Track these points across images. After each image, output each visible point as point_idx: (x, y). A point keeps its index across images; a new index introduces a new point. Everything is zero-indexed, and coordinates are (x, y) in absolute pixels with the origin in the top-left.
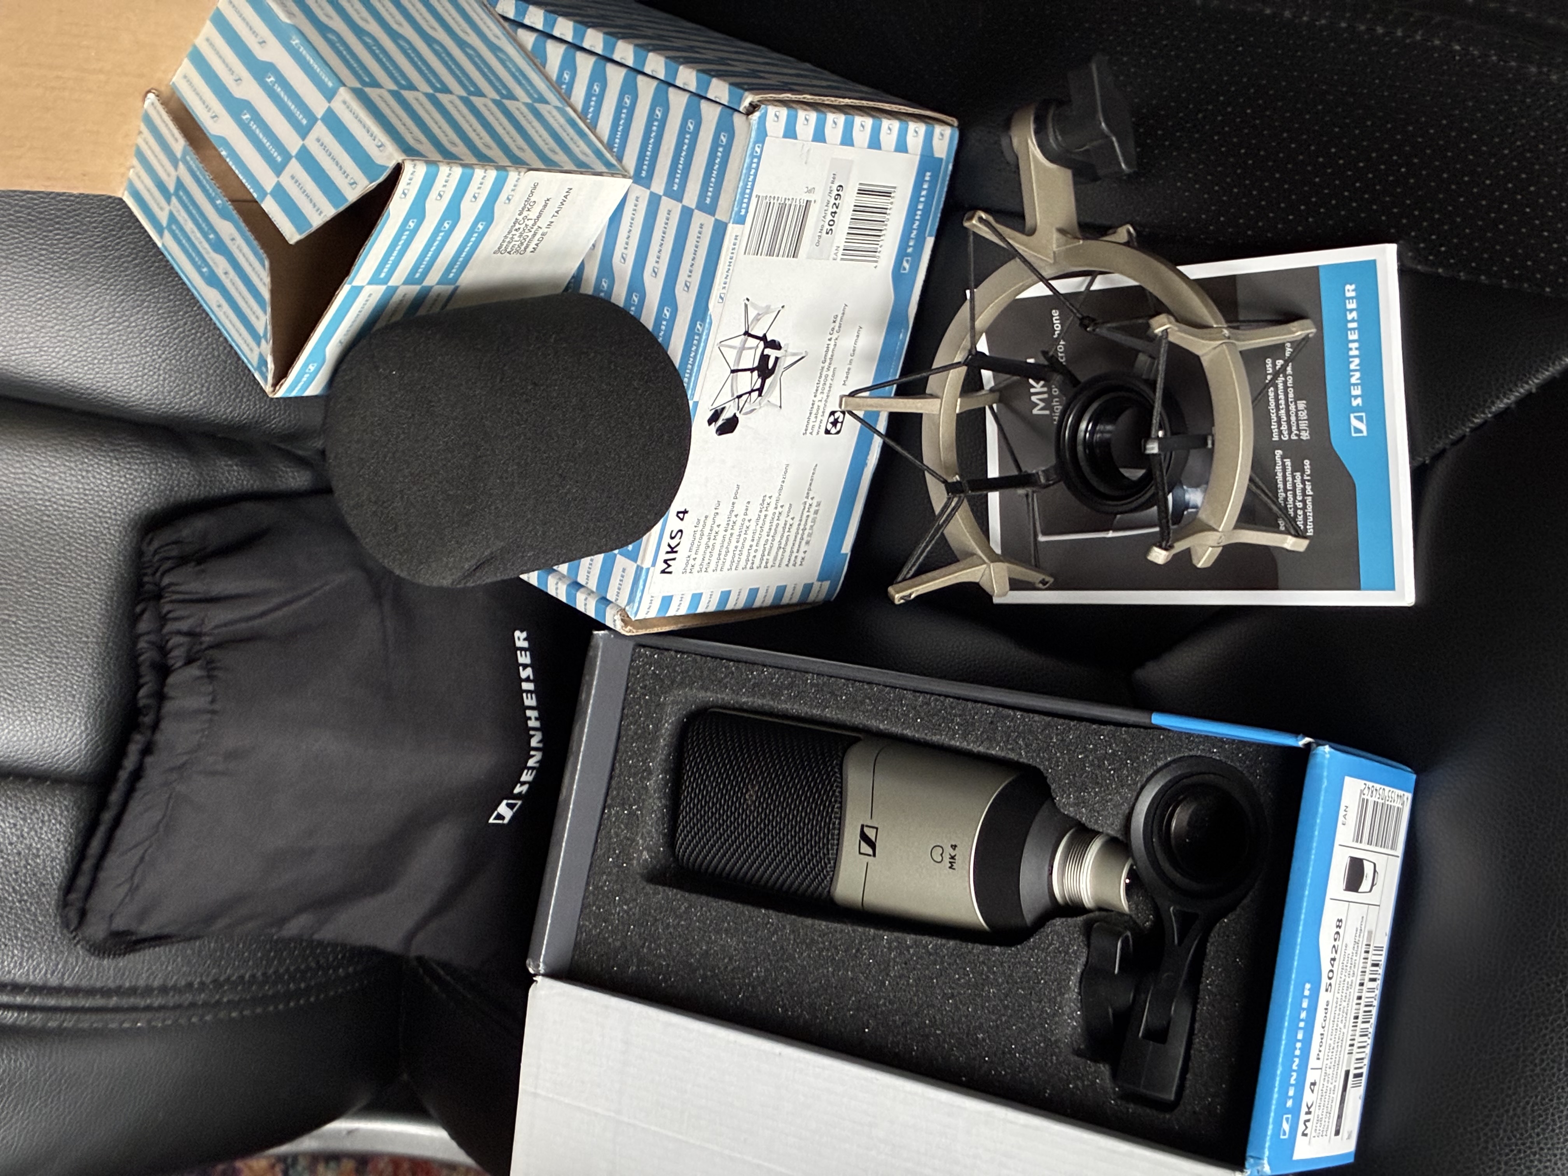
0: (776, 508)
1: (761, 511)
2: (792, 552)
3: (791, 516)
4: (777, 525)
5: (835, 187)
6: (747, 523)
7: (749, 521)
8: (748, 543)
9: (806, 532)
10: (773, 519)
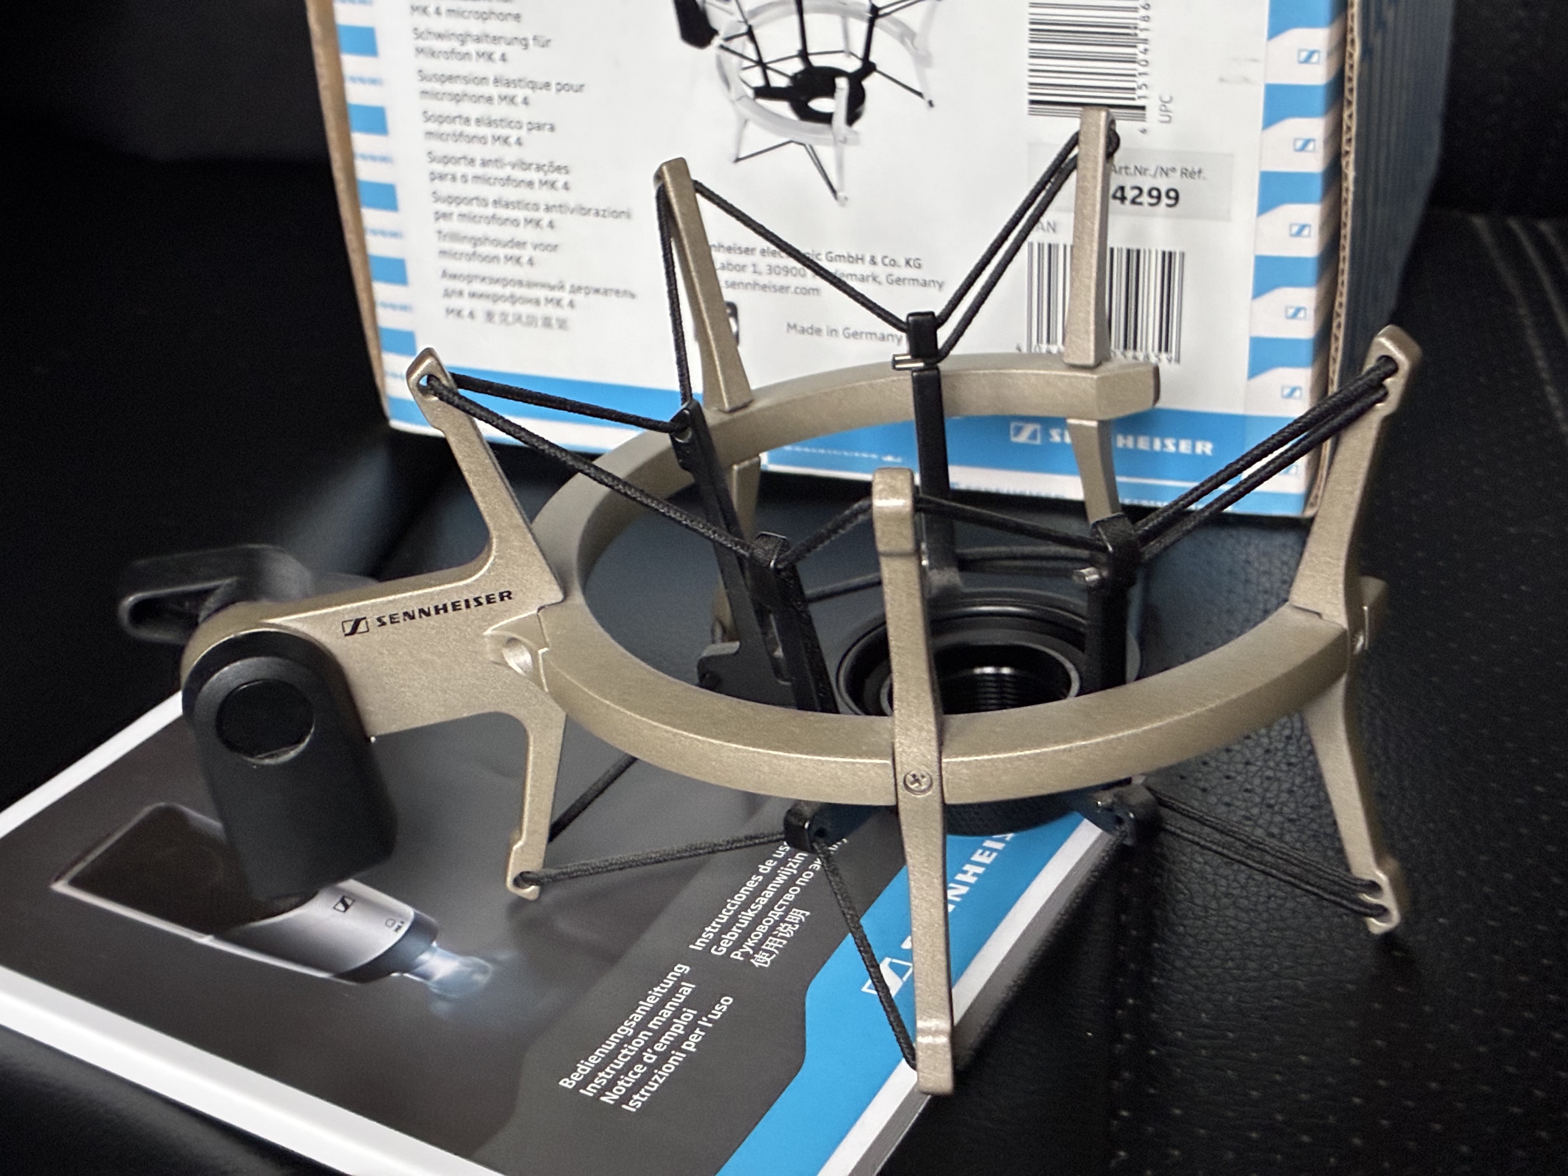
0: (548, 209)
1: (539, 168)
2: (470, 278)
3: (538, 254)
4: (515, 222)
5: (1174, 181)
6: (514, 134)
7: (519, 142)
8: (477, 151)
9: (506, 307)
10: (526, 206)
